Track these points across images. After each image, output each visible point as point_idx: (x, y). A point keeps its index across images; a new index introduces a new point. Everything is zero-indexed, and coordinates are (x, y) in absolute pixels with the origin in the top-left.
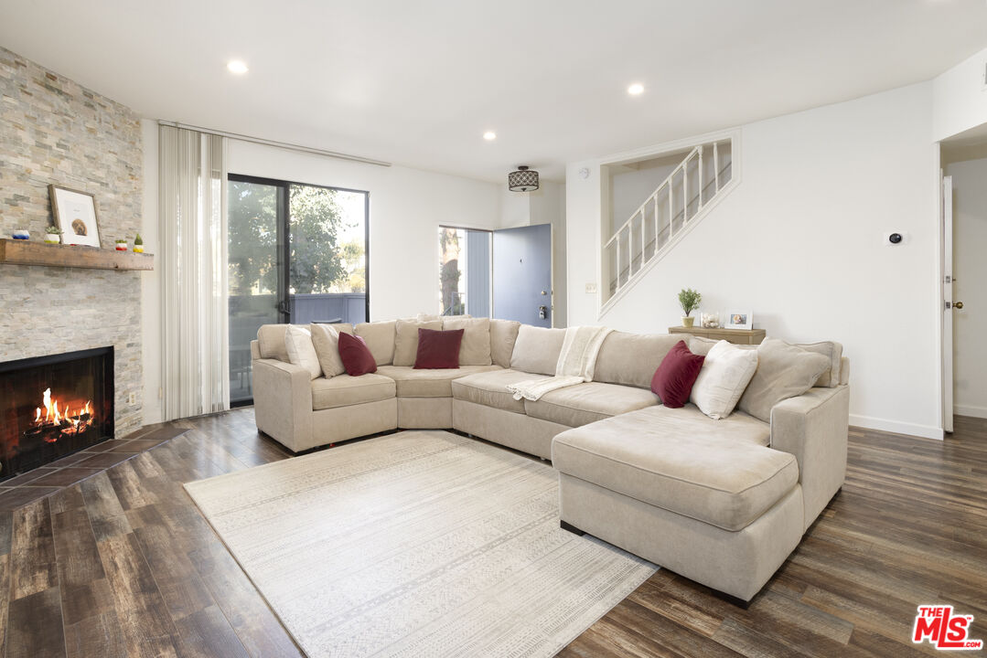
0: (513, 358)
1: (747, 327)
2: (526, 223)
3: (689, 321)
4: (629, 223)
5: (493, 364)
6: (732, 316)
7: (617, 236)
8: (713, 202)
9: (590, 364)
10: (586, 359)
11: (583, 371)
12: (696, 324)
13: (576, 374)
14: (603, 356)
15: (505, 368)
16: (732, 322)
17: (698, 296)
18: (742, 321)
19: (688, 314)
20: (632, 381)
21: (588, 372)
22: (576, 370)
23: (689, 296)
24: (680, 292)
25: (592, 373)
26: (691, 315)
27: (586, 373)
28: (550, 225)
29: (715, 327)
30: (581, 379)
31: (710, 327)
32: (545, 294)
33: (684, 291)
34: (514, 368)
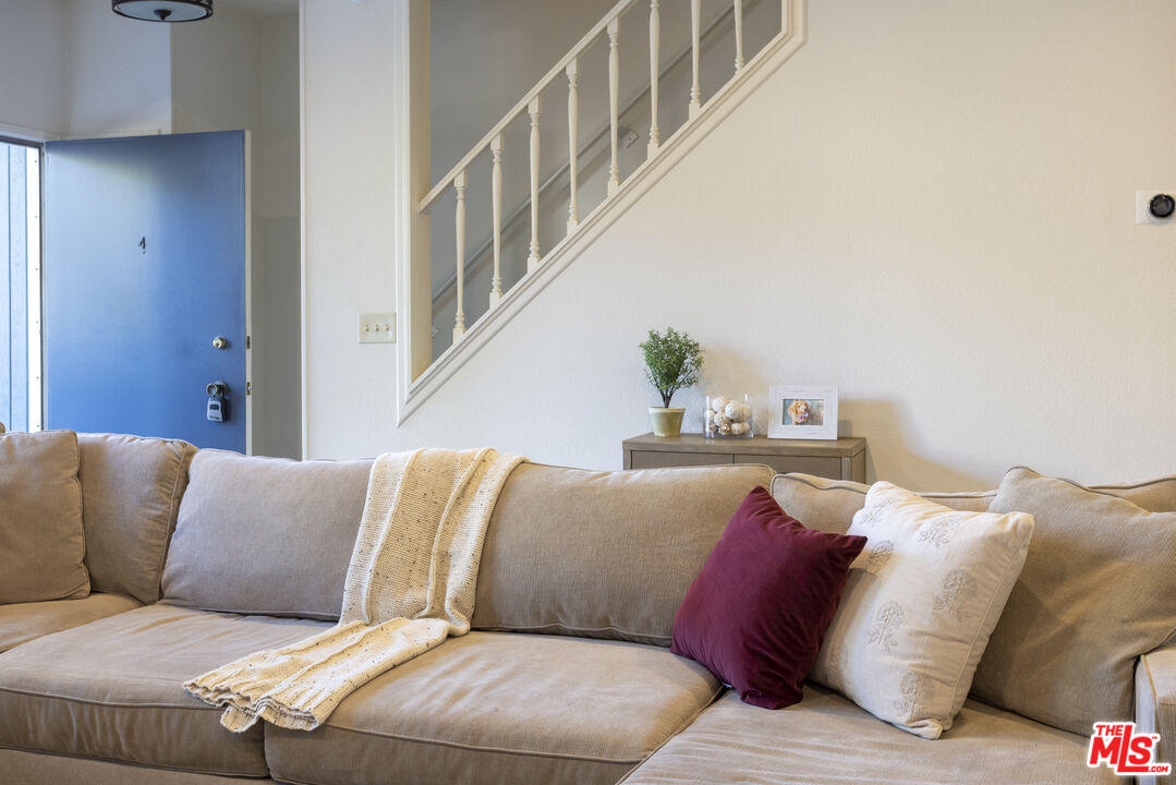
0: (173, 565)
1: (827, 431)
2: (160, 122)
3: (672, 421)
4: (494, 139)
5: (93, 591)
6: (786, 403)
7: (457, 176)
8: (729, 95)
9: (460, 575)
10: (445, 558)
11: (439, 595)
12: (688, 426)
13: (414, 612)
14: (503, 545)
15: (143, 603)
16: (785, 420)
17: (693, 348)
18: (811, 417)
19: (667, 399)
20: (606, 620)
21: (456, 602)
22: (411, 596)
23: (670, 351)
24: (646, 339)
25: (469, 604)
26: (675, 404)
27: (447, 605)
28: (241, 134)
29: (743, 436)
30: (438, 629)
31: (730, 435)
32: (226, 345)
33: (654, 337)
34: (179, 602)
